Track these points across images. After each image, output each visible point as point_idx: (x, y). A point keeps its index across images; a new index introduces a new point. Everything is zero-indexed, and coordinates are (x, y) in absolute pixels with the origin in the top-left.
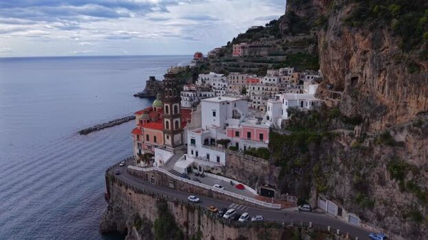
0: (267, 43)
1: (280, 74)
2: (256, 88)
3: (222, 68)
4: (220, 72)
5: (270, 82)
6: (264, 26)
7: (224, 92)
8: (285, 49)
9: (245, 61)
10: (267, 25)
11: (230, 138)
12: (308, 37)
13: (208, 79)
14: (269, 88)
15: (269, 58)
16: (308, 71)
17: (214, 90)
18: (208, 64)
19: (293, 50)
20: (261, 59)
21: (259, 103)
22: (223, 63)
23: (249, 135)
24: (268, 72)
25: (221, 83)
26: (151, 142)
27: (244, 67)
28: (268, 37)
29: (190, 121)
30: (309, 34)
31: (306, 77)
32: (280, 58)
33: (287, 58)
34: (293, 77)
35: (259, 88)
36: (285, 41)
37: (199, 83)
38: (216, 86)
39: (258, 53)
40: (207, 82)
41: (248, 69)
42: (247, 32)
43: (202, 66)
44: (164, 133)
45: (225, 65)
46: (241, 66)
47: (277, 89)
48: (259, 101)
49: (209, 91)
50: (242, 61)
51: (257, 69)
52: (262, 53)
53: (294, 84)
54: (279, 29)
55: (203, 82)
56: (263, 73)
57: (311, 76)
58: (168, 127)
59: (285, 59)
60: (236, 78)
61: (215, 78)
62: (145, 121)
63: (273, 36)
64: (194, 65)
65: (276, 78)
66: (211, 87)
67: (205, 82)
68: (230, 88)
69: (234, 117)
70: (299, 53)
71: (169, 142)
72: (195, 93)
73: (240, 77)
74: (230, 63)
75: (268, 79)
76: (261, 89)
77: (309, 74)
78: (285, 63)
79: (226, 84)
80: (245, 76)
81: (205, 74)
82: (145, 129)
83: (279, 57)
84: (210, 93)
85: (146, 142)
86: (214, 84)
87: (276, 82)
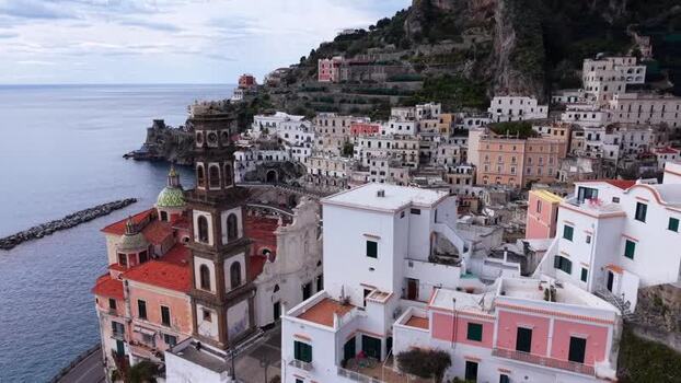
0: (382, 58)
1: (419, 117)
2: (374, 144)
3: (299, 104)
4: (298, 112)
5: (400, 132)
6: (367, 30)
7: (309, 151)
8: (419, 68)
9: (344, 90)
10: (371, 27)
11: (444, 345)
12: (459, 46)
13: (274, 125)
14: (401, 144)
15: (390, 85)
16: (469, 110)
17: (287, 147)
18: (267, 97)
19: (436, 70)
20: (374, 87)
21: (383, 173)
22: (301, 95)
23: (524, 340)
24: (394, 112)
25: (301, 133)
26: (154, 324)
27: (343, 101)
28: (382, 47)
29: (273, 259)
30: (461, 41)
31: (466, 121)
32: (412, 86)
33: (424, 86)
34: (441, 122)
35: (380, 144)
36: (417, 54)
37: (255, 132)
38: (292, 140)
39: (366, 77)
40: (272, 131)
41: (352, 106)
42: (337, 39)
43: (255, 102)
44: (195, 301)
45: (305, 98)
46: (337, 99)
47: (417, 146)
48: (382, 169)
49: (276, 149)
50: (336, 91)
51: (370, 106)
52: (375, 76)
53: (446, 136)
54: (404, 33)
55: (264, 131)
56: (383, 114)
57: (474, 120)
58: (205, 284)
59: (420, 88)
60: (330, 124)
61: (288, 124)
62: (132, 257)
63: (393, 46)
64: (239, 98)
65: (412, 125)
66: (280, 141)
67: (267, 132)
68: (321, 142)
69: (434, 258)
70: (446, 76)
71: (210, 328)
72: (248, 154)
73: (339, 121)
74: (314, 94)
75: (396, 125)
76: (384, 145)
77: (469, 116)
78: (422, 94)
79: (312, 136)
80: (348, 119)
81: (267, 114)
82: (132, 283)
83: (409, 83)
84: (278, 153)
85: (137, 321)
86: (287, 136)
87: (411, 132)
